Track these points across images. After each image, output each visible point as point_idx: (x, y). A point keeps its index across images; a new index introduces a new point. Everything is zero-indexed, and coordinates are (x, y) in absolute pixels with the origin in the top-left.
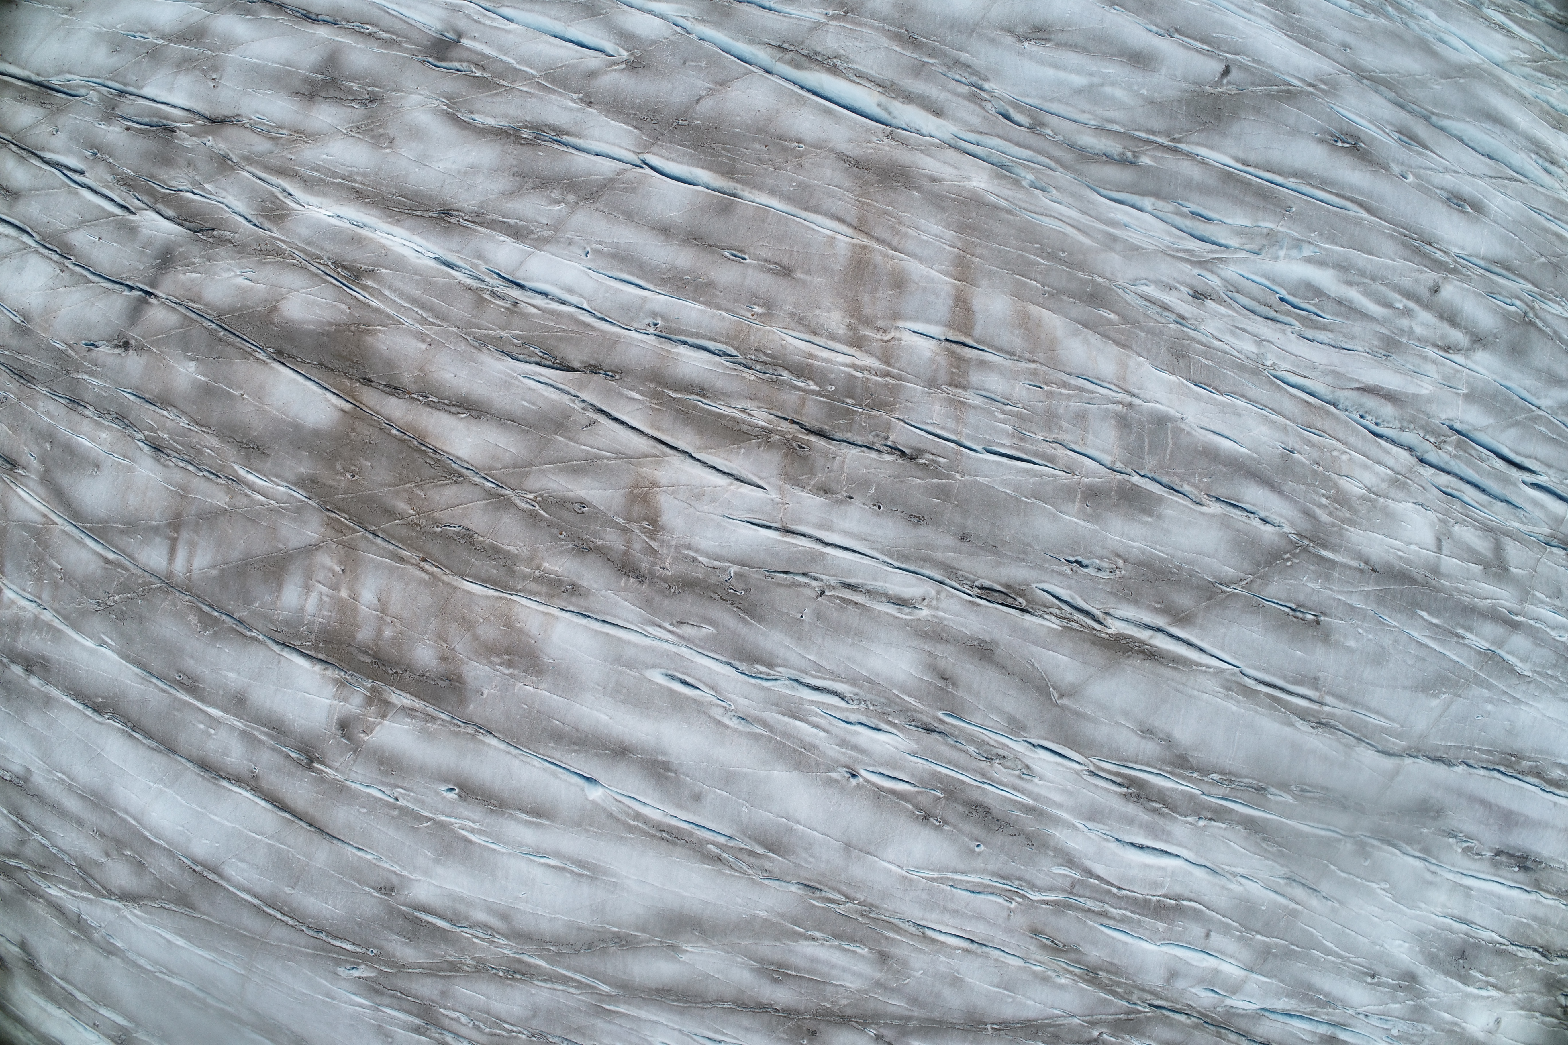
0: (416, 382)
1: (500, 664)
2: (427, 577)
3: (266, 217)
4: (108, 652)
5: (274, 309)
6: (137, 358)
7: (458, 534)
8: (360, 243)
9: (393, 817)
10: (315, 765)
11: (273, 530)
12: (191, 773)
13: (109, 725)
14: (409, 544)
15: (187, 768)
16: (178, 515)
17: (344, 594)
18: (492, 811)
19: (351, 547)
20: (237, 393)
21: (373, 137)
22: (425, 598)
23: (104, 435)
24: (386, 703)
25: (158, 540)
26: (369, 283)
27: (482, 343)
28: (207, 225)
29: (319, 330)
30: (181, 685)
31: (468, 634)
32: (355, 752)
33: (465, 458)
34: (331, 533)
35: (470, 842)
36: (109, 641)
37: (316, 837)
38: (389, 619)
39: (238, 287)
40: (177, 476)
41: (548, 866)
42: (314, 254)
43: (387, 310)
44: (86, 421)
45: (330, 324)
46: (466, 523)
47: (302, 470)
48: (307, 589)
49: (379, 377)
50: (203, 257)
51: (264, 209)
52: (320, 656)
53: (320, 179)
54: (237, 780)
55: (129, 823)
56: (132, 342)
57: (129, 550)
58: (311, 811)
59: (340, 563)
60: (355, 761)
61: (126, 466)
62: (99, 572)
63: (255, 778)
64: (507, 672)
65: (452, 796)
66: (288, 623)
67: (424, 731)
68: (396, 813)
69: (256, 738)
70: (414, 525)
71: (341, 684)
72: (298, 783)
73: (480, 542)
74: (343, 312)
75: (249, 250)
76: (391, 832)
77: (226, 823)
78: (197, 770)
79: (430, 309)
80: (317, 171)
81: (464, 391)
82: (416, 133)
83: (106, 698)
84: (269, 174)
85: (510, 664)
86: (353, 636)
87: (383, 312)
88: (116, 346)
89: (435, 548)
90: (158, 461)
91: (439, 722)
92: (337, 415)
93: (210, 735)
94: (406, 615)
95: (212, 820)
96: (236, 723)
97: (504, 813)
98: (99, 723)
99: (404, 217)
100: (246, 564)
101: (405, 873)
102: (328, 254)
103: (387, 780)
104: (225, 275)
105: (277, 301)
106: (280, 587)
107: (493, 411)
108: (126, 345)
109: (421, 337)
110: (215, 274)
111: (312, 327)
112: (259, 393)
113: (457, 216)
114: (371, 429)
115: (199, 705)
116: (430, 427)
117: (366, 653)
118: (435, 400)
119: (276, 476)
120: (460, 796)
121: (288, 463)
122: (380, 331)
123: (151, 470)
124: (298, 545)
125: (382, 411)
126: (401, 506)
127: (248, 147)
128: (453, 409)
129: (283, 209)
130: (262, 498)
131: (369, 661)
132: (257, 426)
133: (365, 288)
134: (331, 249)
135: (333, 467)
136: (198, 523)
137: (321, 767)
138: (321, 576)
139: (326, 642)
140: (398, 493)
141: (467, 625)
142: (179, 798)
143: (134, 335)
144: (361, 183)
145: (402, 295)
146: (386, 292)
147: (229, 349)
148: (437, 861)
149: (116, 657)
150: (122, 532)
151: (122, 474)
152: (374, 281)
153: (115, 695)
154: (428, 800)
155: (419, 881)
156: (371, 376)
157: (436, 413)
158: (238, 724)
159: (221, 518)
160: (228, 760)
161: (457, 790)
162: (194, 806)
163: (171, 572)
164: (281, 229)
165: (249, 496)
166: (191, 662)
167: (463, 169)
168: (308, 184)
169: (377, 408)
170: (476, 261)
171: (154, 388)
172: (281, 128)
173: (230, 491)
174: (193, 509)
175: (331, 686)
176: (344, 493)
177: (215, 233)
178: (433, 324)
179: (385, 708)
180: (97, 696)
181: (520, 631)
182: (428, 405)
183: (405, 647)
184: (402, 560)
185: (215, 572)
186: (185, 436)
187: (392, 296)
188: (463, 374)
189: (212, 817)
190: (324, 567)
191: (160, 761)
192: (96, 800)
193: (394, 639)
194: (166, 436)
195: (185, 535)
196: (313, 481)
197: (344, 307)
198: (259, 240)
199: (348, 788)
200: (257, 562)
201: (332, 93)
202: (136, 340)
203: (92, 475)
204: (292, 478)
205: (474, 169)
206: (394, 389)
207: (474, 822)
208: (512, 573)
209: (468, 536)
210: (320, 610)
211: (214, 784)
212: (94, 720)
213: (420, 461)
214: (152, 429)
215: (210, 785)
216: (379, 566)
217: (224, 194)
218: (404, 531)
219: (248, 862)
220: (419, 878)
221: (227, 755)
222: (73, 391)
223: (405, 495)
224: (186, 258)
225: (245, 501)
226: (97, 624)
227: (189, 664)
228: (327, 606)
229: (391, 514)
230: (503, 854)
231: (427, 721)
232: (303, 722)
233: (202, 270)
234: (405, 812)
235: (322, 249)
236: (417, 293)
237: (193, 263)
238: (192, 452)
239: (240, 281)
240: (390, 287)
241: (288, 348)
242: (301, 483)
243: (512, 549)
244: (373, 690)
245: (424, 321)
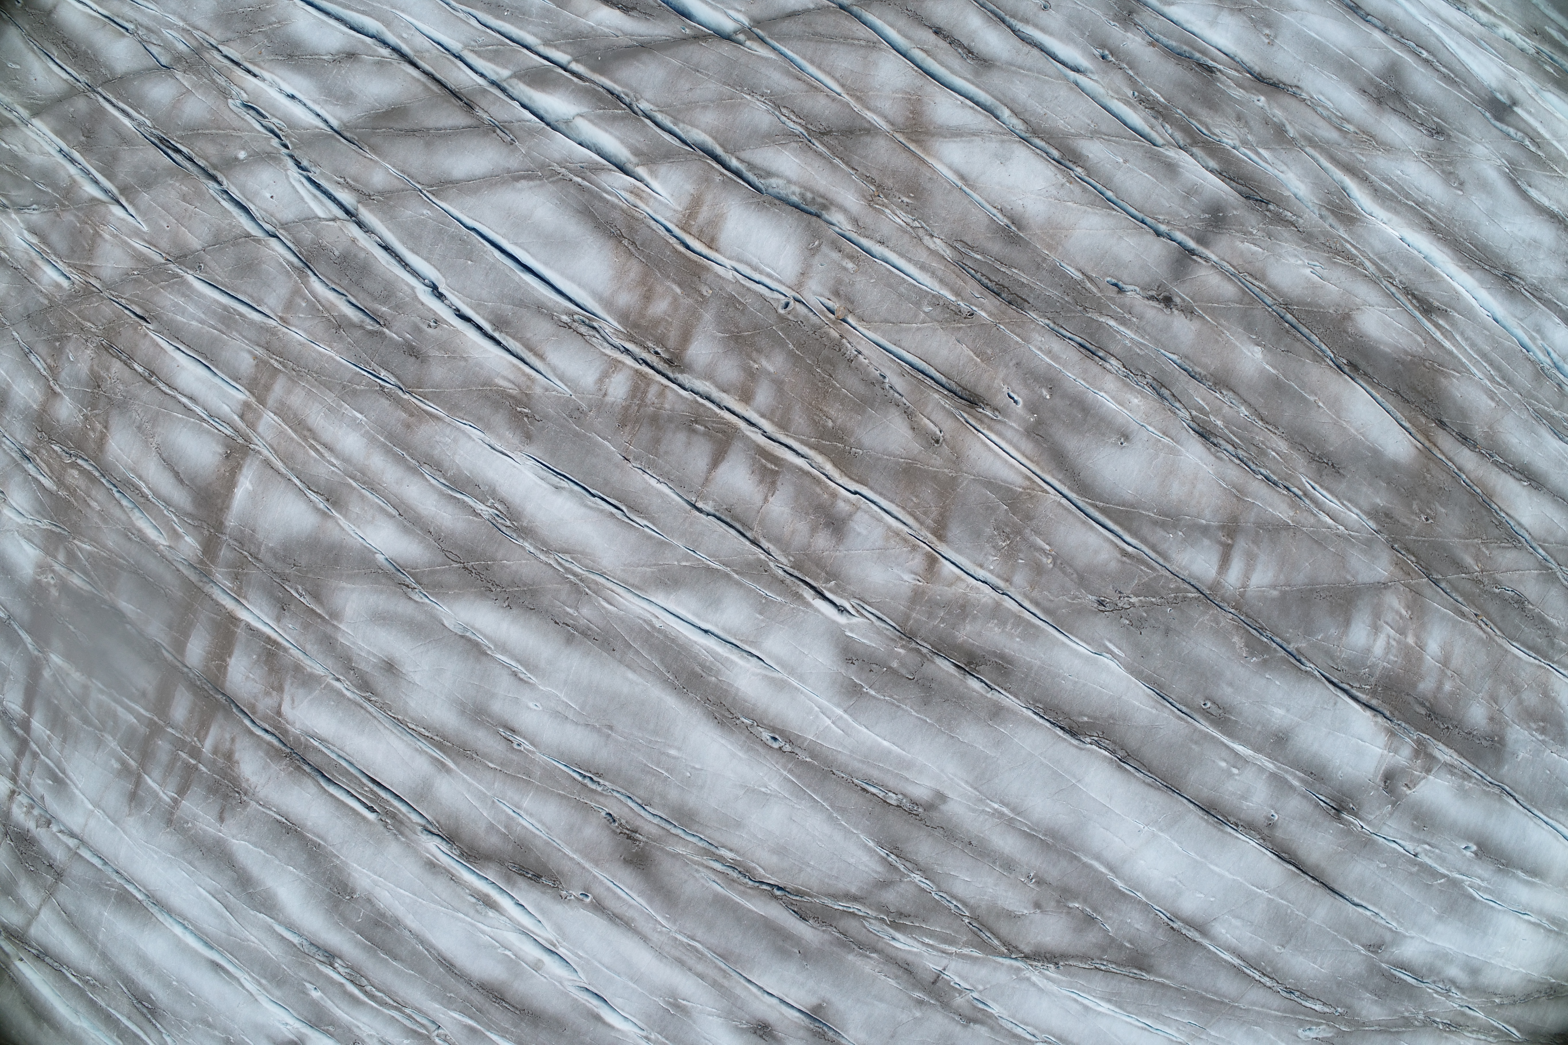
0: (1485, 438)
1: (1536, 730)
2: (1484, 636)
3: (1333, 212)
4: (1113, 665)
5: (1347, 317)
6: (1187, 321)
7: (1512, 598)
8: (1431, 277)
9: (1411, 874)
10: (1345, 816)
11: (1341, 559)
12: (1195, 817)
13: (1092, 752)
14: (1470, 599)
15: (1190, 811)
16: (1235, 519)
17: (1411, 640)
18: (1500, 869)
19: (1417, 592)
20: (1312, 398)
21: (1443, 172)
22: (1482, 658)
23: (1136, 401)
24: (1431, 758)
25: (1206, 542)
26: (1441, 322)
27: (1541, 416)
28: (1264, 196)
29: (1395, 356)
30: (1207, 714)
31: (1515, 698)
32: (1393, 806)
33: (1527, 526)
34: (1400, 574)
35: (1473, 899)
36: (1116, 650)
37: (1321, 891)
38: (1449, 673)
39: (1308, 280)
40: (1233, 473)
41: (1530, 922)
42: (1388, 272)
43: (1460, 356)
44: (1109, 377)
45: (1406, 353)
46: (1521, 589)
47: (1378, 501)
48: (1376, 629)
49: (1452, 423)
50: (1263, 230)
51: (1330, 202)
52: (1374, 702)
53: (1392, 195)
54: (1249, 827)
55: (1096, 871)
56: (1177, 300)
57: (1163, 547)
58: (1323, 864)
59: (1408, 607)
60: (1391, 814)
61: (1168, 446)
62: (1113, 565)
63: (1271, 825)
64: (1541, 738)
65: (1468, 853)
66: (1350, 662)
67: (1461, 789)
68: (1415, 869)
69: (1286, 781)
70: (1478, 582)
71: (1392, 734)
72: (1320, 834)
73: (1530, 610)
74: (1419, 344)
75: (1316, 242)
76: (1406, 890)
77: (1227, 874)
78: (1200, 813)
79: (1498, 369)
80: (1389, 184)
81: (1526, 460)
82: (1484, 186)
83: (1096, 718)
84: (1336, 166)
85: (1543, 731)
86: (1414, 686)
87: (1457, 357)
88: (1151, 298)
89: (1493, 608)
90: (1209, 449)
91: (1474, 781)
92: (1413, 451)
93: (1231, 775)
94: (1466, 671)
95: (1212, 871)
96: (1267, 764)
97: (1508, 872)
98: (1077, 747)
99: (1474, 266)
100: (1311, 590)
101: (1401, 930)
102: (1401, 278)
103: (1415, 835)
104: (1292, 260)
105: (1351, 310)
106: (1347, 623)
107: (1549, 486)
108: (1168, 301)
109: (1492, 396)
110: (1280, 256)
111: (1388, 350)
112: (1335, 404)
113: (1517, 283)
114: (1444, 474)
115: (1225, 739)
116: (1498, 488)
117: (1422, 704)
118: (1501, 460)
119: (1349, 501)
120: (1476, 853)
121: (1365, 489)
122: (1453, 376)
123: (1200, 459)
124: (1367, 580)
125: (1456, 459)
126: (1469, 560)
127: (1311, 127)
128: (1517, 475)
129: (1352, 211)
130: (1330, 521)
131: (1424, 713)
132: (1334, 442)
133: (1437, 326)
134: (1404, 274)
135: (1410, 506)
136: (1257, 533)
137: (1350, 818)
138: (1390, 617)
139: (1386, 688)
140: (1467, 546)
141: (1515, 689)
142: (1176, 844)
143: (1180, 292)
144: (1434, 215)
145: (1473, 345)
146: (1458, 338)
147: (1298, 344)
148: (1439, 918)
149: (1122, 672)
150: (1155, 523)
151: (1162, 455)
152: (1447, 321)
153: (1111, 716)
154: (1450, 857)
155: (1412, 938)
156: (1445, 420)
157: (1504, 475)
158: (1270, 766)
159: (1284, 533)
160: (1245, 804)
161: (1474, 848)
162: (1192, 854)
163: (1219, 583)
164: (1350, 232)
165: (1315, 515)
166: (1229, 690)
167: (1527, 240)
168: (1377, 193)
169: (1451, 454)
170: (1534, 334)
171: (1210, 363)
172: (1348, 122)
173: (1294, 506)
174: (1252, 516)
175: (1383, 734)
176: (1416, 535)
177: (1271, 207)
178: (1500, 384)
179: (1430, 763)
180: (1081, 714)
181: (1554, 700)
182: (1495, 463)
183: (1461, 703)
184: (1463, 615)
185: (1275, 593)
186: (1246, 429)
187: (1463, 343)
188: (1527, 442)
189: (1212, 867)
190: (1392, 609)
191: (1157, 799)
192: (1050, 841)
193: (1452, 693)
194: (1219, 423)
195: (1242, 544)
196: (1387, 515)
197: (1419, 339)
198: (1325, 234)
199: (1374, 842)
200: (1323, 589)
201: (1398, 106)
202: (1183, 300)
203: (1116, 444)
204: (1366, 507)
205: (1535, 244)
206: (1465, 439)
207: (1482, 880)
208: (1552, 644)
209: (1520, 602)
210: (1387, 654)
211: (1220, 830)
212: (1071, 744)
213: (1487, 519)
214: (1201, 410)
215: (1215, 831)
216: (1444, 617)
217: (1284, 168)
218: (1468, 586)
219: (1243, 919)
220: (1413, 934)
221: (1246, 799)
222: (1091, 335)
223: (1473, 550)
224: (1242, 224)
225: (1312, 520)
226: (1101, 626)
227: (1226, 693)
228: (1394, 651)
229: (1460, 567)
230: (1499, 911)
231: (1464, 779)
232: (1350, 770)
233: (1263, 244)
234: (1424, 867)
235: (1396, 270)
236: (1487, 348)
237: (1251, 233)
238: (1253, 451)
239: (1308, 271)
240: (1462, 334)
241: (1362, 364)
242: (1374, 513)
243: (1554, 621)
244: (1419, 742)
245: (1492, 379)
